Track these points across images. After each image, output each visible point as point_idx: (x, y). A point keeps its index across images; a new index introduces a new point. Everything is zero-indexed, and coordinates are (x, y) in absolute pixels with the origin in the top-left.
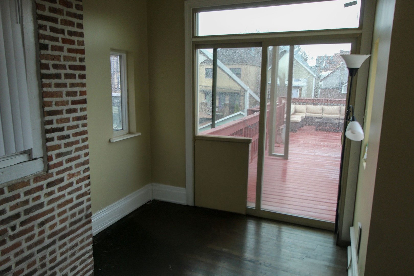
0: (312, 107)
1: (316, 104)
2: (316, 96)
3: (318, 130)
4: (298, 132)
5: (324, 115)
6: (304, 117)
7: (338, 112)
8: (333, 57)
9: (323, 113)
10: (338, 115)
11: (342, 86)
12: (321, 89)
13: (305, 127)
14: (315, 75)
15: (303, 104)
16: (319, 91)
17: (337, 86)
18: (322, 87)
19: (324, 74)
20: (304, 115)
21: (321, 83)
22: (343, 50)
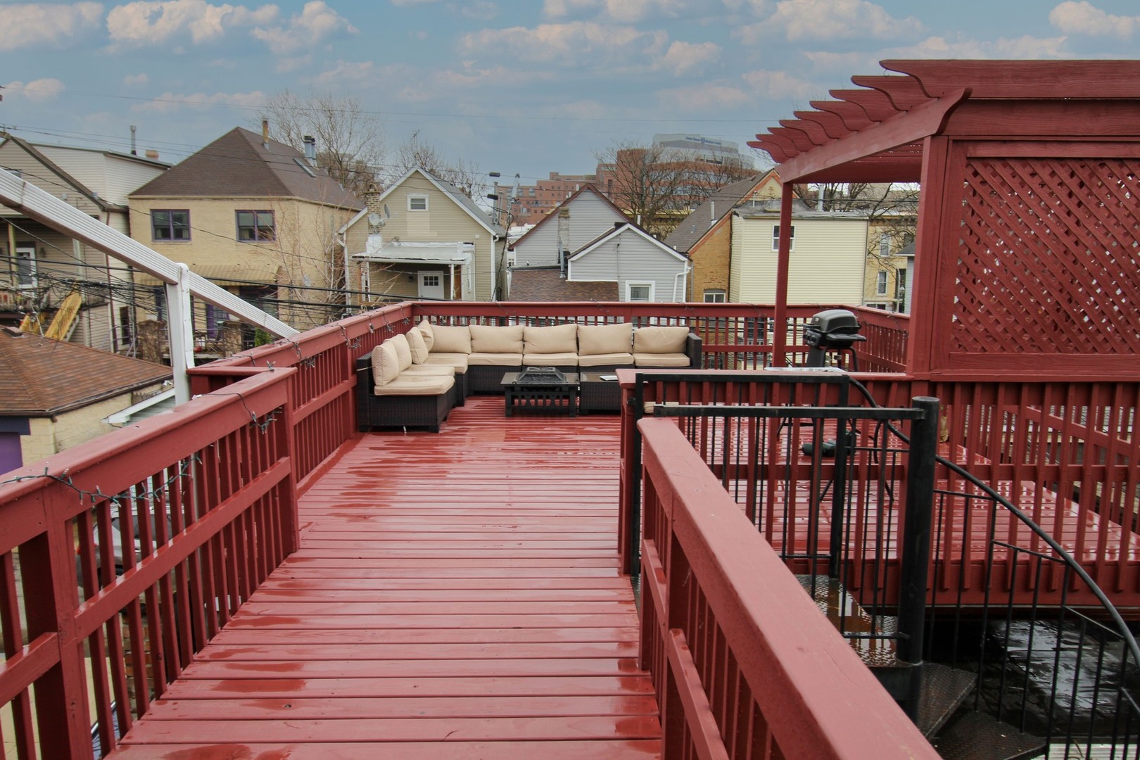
0: (489, 333)
1: (502, 322)
2: (500, 292)
3: (513, 412)
4: (445, 428)
5: (530, 359)
6: (465, 370)
7: (573, 345)
8: (535, 189)
9: (526, 350)
10: (574, 356)
11: (566, 261)
12: (513, 270)
13: (471, 405)
14: (494, 233)
15: (457, 324)
16: (509, 276)
17: (555, 263)
18: (516, 265)
19: (516, 231)
20: (462, 363)
21: (510, 256)
22: (557, 171)
